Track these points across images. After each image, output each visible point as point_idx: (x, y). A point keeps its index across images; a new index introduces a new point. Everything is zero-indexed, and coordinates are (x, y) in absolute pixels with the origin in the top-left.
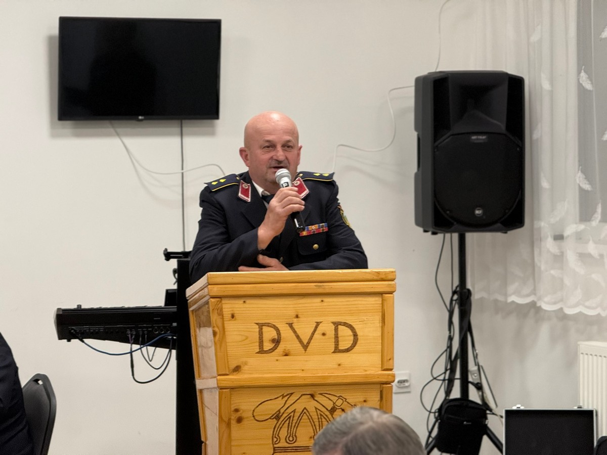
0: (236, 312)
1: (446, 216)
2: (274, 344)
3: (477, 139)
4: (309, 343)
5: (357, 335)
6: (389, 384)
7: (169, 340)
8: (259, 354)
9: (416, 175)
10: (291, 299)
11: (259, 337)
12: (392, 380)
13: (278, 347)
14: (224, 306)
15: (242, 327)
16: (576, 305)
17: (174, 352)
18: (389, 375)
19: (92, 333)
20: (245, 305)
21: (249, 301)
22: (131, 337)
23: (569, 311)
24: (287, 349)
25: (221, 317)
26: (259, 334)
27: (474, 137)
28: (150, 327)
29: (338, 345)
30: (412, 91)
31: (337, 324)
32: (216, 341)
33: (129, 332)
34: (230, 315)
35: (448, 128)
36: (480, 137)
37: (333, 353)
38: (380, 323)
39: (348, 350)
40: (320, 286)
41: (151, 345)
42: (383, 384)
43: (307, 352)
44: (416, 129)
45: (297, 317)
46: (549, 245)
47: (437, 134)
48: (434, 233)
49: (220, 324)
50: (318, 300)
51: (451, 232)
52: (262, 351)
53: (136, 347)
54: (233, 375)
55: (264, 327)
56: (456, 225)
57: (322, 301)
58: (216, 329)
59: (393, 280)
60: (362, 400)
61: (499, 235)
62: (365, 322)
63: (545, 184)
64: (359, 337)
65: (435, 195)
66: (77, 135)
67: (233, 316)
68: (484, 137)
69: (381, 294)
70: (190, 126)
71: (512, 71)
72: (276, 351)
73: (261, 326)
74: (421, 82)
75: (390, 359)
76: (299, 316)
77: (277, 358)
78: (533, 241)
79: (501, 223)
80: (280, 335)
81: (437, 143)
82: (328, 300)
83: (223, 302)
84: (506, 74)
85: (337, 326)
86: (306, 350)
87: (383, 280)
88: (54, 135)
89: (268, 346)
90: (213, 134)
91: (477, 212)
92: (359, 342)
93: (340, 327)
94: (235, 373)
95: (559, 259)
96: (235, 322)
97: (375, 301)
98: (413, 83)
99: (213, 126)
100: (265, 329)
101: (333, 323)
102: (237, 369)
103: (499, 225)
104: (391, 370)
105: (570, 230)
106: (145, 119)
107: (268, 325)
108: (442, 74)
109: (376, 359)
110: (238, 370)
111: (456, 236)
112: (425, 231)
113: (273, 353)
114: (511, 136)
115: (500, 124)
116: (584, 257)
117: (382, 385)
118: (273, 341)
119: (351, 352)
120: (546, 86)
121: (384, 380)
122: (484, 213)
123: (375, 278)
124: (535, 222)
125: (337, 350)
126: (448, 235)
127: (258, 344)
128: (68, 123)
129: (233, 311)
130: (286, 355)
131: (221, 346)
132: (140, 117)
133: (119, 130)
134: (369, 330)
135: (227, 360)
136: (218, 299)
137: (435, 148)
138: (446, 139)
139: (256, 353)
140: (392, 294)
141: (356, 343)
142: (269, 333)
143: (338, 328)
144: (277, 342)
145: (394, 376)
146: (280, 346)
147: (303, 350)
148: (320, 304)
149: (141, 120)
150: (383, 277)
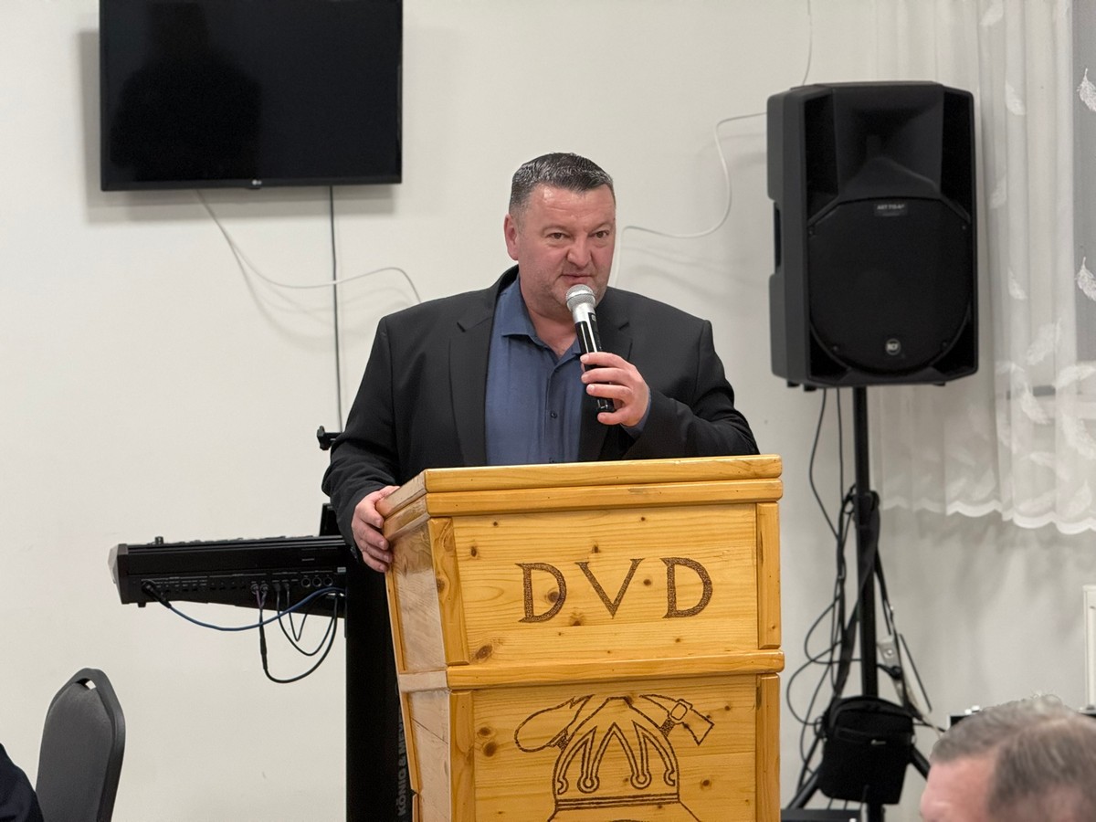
0: (480, 544)
1: (831, 356)
2: (554, 604)
3: (888, 210)
4: (619, 600)
5: (711, 583)
6: (774, 674)
7: (331, 601)
8: (525, 624)
9: (773, 281)
10: (584, 517)
11: (525, 591)
12: (781, 666)
14: (457, 533)
15: (497, 572)
16: (1078, 519)
17: (341, 622)
18: (772, 658)
19: (186, 590)
20: (498, 530)
21: (503, 523)
22: (261, 595)
23: (1067, 529)
24: (578, 611)
25: (452, 553)
26: (525, 584)
27: (881, 207)
28: (295, 577)
29: (675, 602)
30: (760, 125)
32: (443, 602)
33: (255, 586)
34: (469, 550)
35: (832, 189)
36: (894, 207)
38: (753, 558)
39: (693, 612)
40: (638, 491)
41: (297, 611)
42: (762, 675)
43: (616, 616)
44: (771, 194)
45: (596, 550)
46: (1027, 405)
47: (811, 207)
48: (809, 389)
49: (450, 568)
50: (635, 517)
51: (838, 385)
52: (530, 617)
53: (269, 614)
54: (477, 663)
55: (532, 571)
56: (851, 373)
57: (643, 519)
58: (444, 578)
59: (776, 476)
60: (723, 705)
61: (929, 390)
62: (725, 558)
63: (1016, 292)
64: (714, 586)
65: (811, 318)
66: (137, 218)
67: (474, 552)
68: (900, 207)
69: (754, 503)
70: (347, 198)
71: (949, 81)
72: (557, 616)
73: (527, 569)
74: (779, 107)
75: (774, 628)
76: (600, 548)
77: (560, 630)
78: (995, 399)
79: (935, 366)
80: (565, 585)
81: (812, 219)
82: (654, 517)
83: (455, 525)
84: (940, 86)
85: (673, 566)
86: (613, 615)
87: (757, 477)
88: (93, 219)
89: (541, 607)
90: (389, 210)
91: (890, 347)
92: (714, 596)
93: (677, 567)
94: (480, 661)
95: (1047, 431)
96: (477, 562)
97: (744, 517)
98: (764, 109)
99: (389, 196)
101: (663, 560)
102: (484, 653)
103: (930, 370)
104: (777, 647)
105: (1068, 376)
106: (263, 185)
107: (542, 567)
108: (819, 90)
109: (747, 627)
110: (486, 655)
111: (848, 394)
112: (791, 385)
113: (552, 620)
114: (950, 204)
115: (931, 183)
117: (759, 677)
118: (552, 597)
119: (699, 615)
120: (1015, 106)
121: (764, 667)
122: (903, 348)
123: (743, 472)
124: (998, 364)
125: (673, 612)
126: (832, 392)
127: (522, 604)
128: (119, 196)
129: (474, 541)
130: (577, 624)
131: (452, 610)
132: (255, 182)
133: (215, 207)
134: (733, 573)
135: (466, 636)
136: (445, 520)
137: (810, 229)
138: (829, 211)
139: (520, 621)
140: (775, 502)
141: (709, 598)
142: (544, 584)
143: (674, 570)
145: (782, 659)
146: (564, 606)
147: (609, 613)
148: (642, 525)
149: (257, 187)
150: (759, 471)
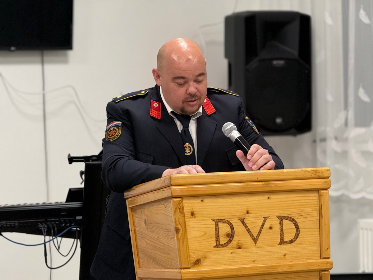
0: (196, 210)
3: (277, 64)
5: (299, 228)
6: (328, 271)
7: (75, 232)
8: (216, 248)
10: (241, 198)
11: (216, 233)
12: (329, 267)
13: (232, 240)
14: (185, 205)
15: (203, 223)
16: (359, 192)
18: (327, 263)
20: (203, 204)
21: (207, 200)
22: (44, 230)
24: (240, 242)
25: (182, 215)
26: (216, 230)
27: (275, 62)
28: (57, 221)
29: (283, 237)
31: (281, 219)
32: (179, 238)
33: (40, 225)
34: (190, 214)
35: (256, 54)
36: (280, 62)
37: (279, 244)
38: (317, 216)
39: (291, 242)
40: (267, 184)
42: (322, 271)
43: (257, 244)
45: (248, 213)
49: (182, 222)
50: (265, 197)
52: (218, 245)
54: (194, 268)
55: (219, 223)
57: (269, 198)
58: (179, 226)
59: (328, 178)
62: (305, 216)
64: (301, 230)
67: (193, 214)
68: (282, 62)
69: (318, 190)
72: (230, 244)
73: (217, 222)
75: (328, 249)
76: (249, 212)
77: (231, 251)
79: (296, 128)
80: (234, 229)
81: (248, 67)
82: (274, 197)
83: (184, 201)
85: (282, 220)
86: (256, 243)
87: (320, 178)
89: (223, 240)
90: (66, 62)
91: (278, 120)
92: (300, 234)
93: (284, 221)
94: (196, 266)
96: (194, 219)
97: (313, 197)
99: (66, 56)
100: (221, 225)
101: (278, 217)
102: (197, 262)
104: (329, 258)
107: (223, 221)
109: (316, 249)
110: (198, 263)
113: (228, 246)
117: (321, 272)
118: (228, 235)
119: (294, 243)
120: (329, 21)
121: (324, 267)
122: (284, 121)
123: (313, 176)
125: (282, 242)
127: (215, 239)
129: (192, 209)
130: (239, 248)
131: (183, 242)
132: (12, 48)
134: (309, 223)
135: (189, 254)
136: (179, 199)
138: (254, 63)
139: (214, 247)
140: (327, 190)
141: (298, 235)
142: (224, 229)
143: (282, 222)
144: (231, 236)
145: (331, 264)
146: (234, 240)
147: (254, 243)
148: (268, 201)
149: (13, 51)
150: (320, 175)
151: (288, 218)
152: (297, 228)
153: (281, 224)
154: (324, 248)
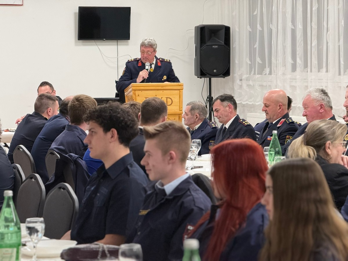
1: (205, 73)
3: (215, 47)
9: (195, 59)
10: (154, 91)
12: (182, 113)
14: (136, 93)
15: (142, 98)
16: (246, 101)
20: (142, 92)
21: (143, 91)
23: (244, 103)
25: (135, 95)
27: (213, 46)
29: (167, 103)
30: (193, 31)
31: (167, 98)
35: (205, 43)
36: (216, 46)
40: (162, 87)
44: (195, 44)
46: (238, 82)
47: (201, 46)
48: (201, 78)
49: (135, 97)
50: (162, 91)
51: (207, 77)
56: (208, 75)
59: (182, 86)
60: (174, 119)
61: (222, 78)
62: (175, 97)
63: (237, 62)
65: (201, 65)
66: (84, 45)
68: (217, 46)
69: (179, 90)
70: (120, 42)
71: (226, 25)
73: (146, 98)
74: (197, 28)
78: (233, 81)
81: (201, 48)
82: (165, 91)
83: (136, 91)
84: (224, 26)
87: (180, 86)
88: (76, 45)
90: (128, 45)
91: (214, 71)
92: (173, 103)
95: (241, 86)
96: (139, 97)
98: (194, 28)
99: (128, 42)
103: (222, 75)
104: (182, 110)
105: (244, 77)
106: (106, 40)
108: (203, 26)
109: (178, 107)
111: (208, 79)
112: (198, 77)
114: (226, 46)
115: (222, 42)
116: (248, 86)
117: (179, 115)
119: (171, 105)
120: (237, 30)
121: (180, 113)
122: (217, 71)
123: (178, 85)
124: (234, 74)
126: (206, 79)
128: (81, 41)
129: (138, 94)
132: (104, 39)
133: (97, 43)
134: (176, 100)
136: (134, 91)
137: (201, 50)
138: (204, 47)
140: (182, 90)
145: (182, 112)
149: (104, 40)
151: (169, 98)
152: (172, 101)
153: (167, 99)
154: (180, 107)
